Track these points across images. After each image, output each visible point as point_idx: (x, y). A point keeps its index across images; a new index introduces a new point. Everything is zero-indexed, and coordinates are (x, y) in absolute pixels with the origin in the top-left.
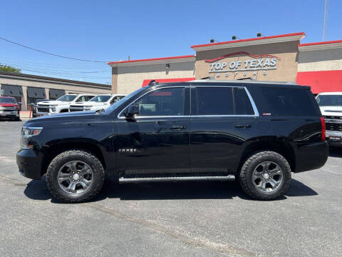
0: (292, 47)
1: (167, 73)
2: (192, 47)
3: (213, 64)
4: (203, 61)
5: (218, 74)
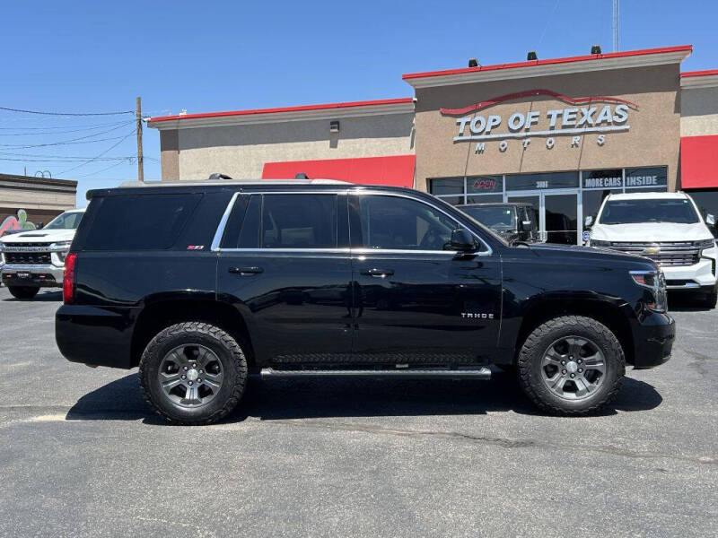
0: (664, 77)
1: (334, 145)
2: (405, 78)
3: (463, 120)
4: (437, 113)
5: (479, 146)
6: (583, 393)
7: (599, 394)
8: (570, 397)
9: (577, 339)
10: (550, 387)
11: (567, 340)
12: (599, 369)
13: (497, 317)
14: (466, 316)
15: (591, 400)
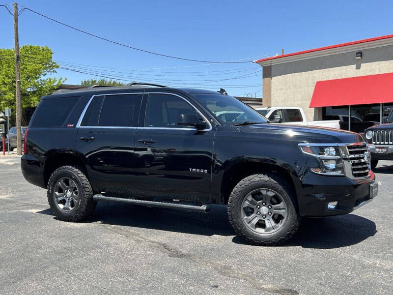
1: (358, 68)
6: (269, 229)
7: (280, 232)
8: (260, 231)
9: (268, 191)
10: (247, 223)
11: (261, 191)
12: (282, 214)
13: (209, 172)
14: (192, 170)
15: (275, 236)
